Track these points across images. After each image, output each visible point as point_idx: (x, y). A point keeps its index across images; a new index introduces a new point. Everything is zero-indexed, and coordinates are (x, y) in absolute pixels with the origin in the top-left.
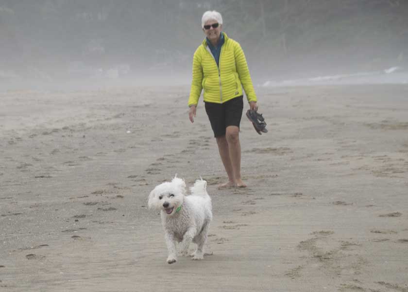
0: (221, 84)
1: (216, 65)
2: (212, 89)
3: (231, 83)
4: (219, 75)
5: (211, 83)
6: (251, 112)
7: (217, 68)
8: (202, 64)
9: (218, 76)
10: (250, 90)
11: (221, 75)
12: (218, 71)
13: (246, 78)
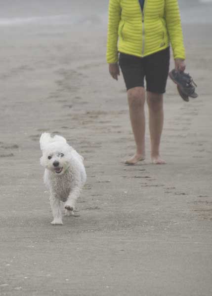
0: (144, 33)
1: (139, 8)
2: (133, 38)
3: (156, 32)
4: (143, 21)
5: (131, 29)
6: (176, 72)
7: (140, 11)
8: (121, 4)
9: (141, 22)
10: (177, 44)
11: (145, 21)
12: (141, 15)
13: (175, 27)
